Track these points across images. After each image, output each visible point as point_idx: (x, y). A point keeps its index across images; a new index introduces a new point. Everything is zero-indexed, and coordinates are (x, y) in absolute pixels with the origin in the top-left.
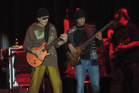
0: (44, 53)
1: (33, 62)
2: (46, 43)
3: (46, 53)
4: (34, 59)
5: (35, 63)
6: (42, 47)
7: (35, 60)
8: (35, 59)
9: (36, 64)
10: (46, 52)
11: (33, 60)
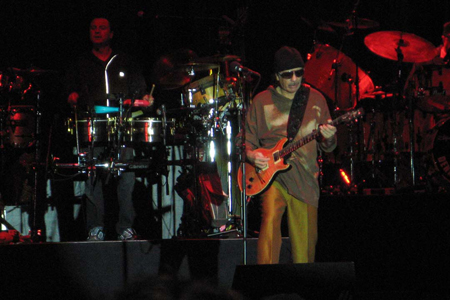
0: (276, 162)
1: (246, 183)
2: (287, 139)
3: (281, 164)
4: (251, 174)
5: (249, 187)
6: (275, 148)
8: (253, 176)
9: (253, 188)
10: (280, 160)
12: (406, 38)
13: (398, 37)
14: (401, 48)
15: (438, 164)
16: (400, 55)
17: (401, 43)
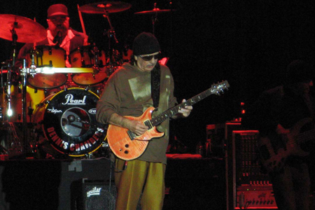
0: (149, 130)
1: (122, 149)
2: (154, 109)
3: (154, 132)
4: (125, 141)
5: (126, 152)
6: (144, 117)
7: (127, 146)
8: (128, 143)
9: (130, 153)
10: (153, 128)
11: (121, 144)
12: (21, 21)
13: (13, 20)
14: (16, 30)
15: (48, 134)
16: (15, 36)
17: (16, 25)
